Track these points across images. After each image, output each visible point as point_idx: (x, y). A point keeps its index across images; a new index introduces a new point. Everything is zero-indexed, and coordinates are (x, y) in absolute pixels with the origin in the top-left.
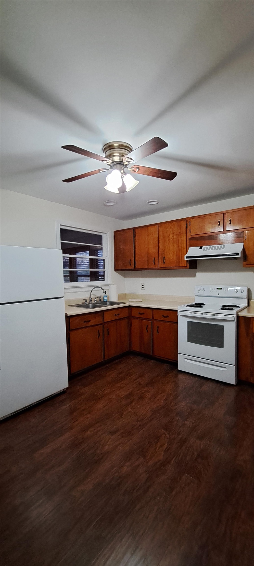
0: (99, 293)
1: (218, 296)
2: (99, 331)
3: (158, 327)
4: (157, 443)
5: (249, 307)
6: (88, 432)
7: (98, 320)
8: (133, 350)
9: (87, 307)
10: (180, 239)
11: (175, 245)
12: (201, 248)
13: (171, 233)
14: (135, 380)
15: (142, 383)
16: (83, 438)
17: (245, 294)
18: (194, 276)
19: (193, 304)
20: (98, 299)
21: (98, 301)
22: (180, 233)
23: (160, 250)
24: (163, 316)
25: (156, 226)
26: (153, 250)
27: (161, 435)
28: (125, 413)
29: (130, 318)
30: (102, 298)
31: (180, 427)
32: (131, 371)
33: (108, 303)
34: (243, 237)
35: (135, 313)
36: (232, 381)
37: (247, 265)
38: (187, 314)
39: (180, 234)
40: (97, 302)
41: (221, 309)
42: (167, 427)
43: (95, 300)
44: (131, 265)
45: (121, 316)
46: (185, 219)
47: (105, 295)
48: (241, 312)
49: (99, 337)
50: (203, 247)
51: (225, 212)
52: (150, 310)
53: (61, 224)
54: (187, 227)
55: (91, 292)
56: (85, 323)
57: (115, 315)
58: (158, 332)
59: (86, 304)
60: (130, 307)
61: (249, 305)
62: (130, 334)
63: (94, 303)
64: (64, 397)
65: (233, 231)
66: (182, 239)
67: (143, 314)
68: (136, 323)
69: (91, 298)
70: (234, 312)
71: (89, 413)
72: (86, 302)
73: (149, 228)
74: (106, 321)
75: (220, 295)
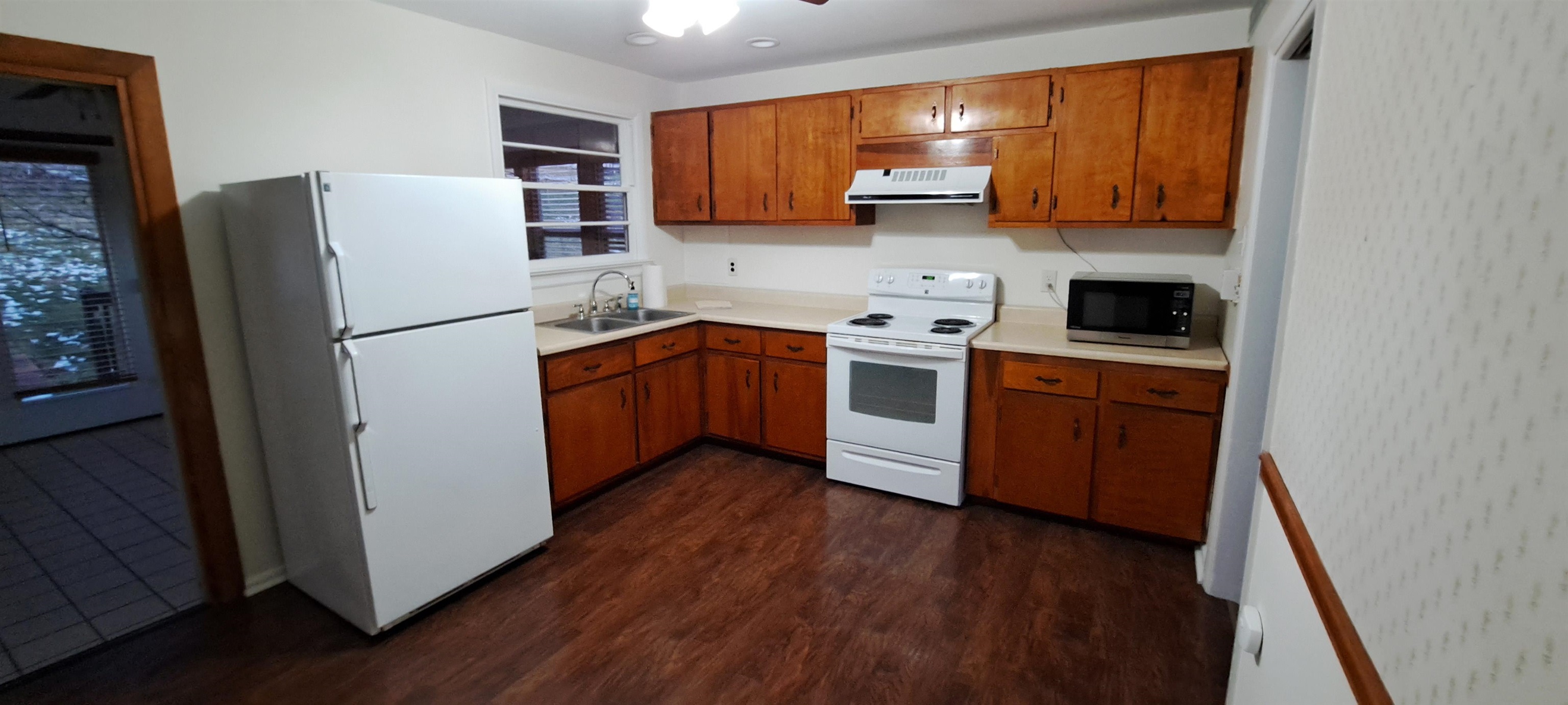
0: (616, 287)
1: (926, 296)
2: (622, 391)
3: (776, 375)
4: (785, 646)
5: (997, 323)
6: (620, 639)
7: (620, 362)
8: (710, 434)
9: (585, 326)
10: (833, 146)
11: (821, 163)
12: (887, 173)
13: (810, 129)
14: (723, 508)
15: (741, 514)
16: (608, 653)
17: (989, 293)
18: (867, 242)
19: (863, 315)
20: (612, 305)
21: (613, 309)
22: (834, 129)
23: (782, 174)
24: (789, 347)
25: (769, 107)
26: (761, 173)
27: (795, 629)
28: (705, 588)
29: (701, 351)
30: (623, 302)
31: (836, 608)
32: (711, 487)
33: (641, 313)
34: (991, 151)
35: (713, 339)
36: (953, 499)
37: (997, 221)
38: (851, 342)
39: (834, 133)
40: (612, 311)
41: (933, 331)
42: (805, 611)
43: (605, 308)
44: (700, 209)
45: (678, 349)
46: (847, 94)
47: (633, 292)
48: (978, 338)
49: (623, 406)
50: (892, 172)
51: (948, 83)
52: (757, 332)
53: (502, 94)
54: (852, 116)
55: (592, 284)
56: (588, 371)
57: (664, 347)
58: (776, 389)
59: (582, 318)
60: (700, 323)
61: (996, 319)
62: (702, 395)
63: (603, 316)
64: (543, 560)
65: (968, 135)
66: (840, 146)
67: (738, 342)
68: (717, 366)
69: (596, 303)
70: (961, 339)
71: (616, 594)
72: (581, 312)
73: (753, 110)
74: (640, 362)
75: (930, 294)
